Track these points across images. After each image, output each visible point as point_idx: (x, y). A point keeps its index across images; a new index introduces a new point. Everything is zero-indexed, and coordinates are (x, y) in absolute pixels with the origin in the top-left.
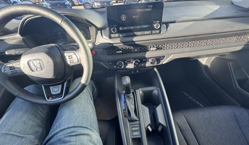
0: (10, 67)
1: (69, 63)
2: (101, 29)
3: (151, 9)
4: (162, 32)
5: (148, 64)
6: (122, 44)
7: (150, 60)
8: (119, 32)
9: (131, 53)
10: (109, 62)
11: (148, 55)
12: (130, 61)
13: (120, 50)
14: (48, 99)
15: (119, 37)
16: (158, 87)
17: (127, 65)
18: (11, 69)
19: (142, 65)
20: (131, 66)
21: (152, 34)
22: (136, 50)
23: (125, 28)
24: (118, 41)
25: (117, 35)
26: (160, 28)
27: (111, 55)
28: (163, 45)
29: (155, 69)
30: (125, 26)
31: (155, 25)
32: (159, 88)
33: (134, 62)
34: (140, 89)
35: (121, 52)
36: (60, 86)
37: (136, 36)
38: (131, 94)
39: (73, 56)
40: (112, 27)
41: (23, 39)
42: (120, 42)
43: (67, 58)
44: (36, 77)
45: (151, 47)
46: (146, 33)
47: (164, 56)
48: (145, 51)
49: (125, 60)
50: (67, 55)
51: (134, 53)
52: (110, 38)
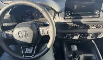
0: (7, 34)
1: (41, 34)
2: (58, 13)
3: (94, 3)
4: (100, 17)
5: (89, 38)
6: (72, 23)
7: (91, 35)
8: (71, 15)
9: (77, 29)
10: (61, 34)
11: (89, 31)
12: (76, 34)
13: (70, 27)
14: (24, 56)
15: (71, 18)
16: (96, 54)
17: (74, 37)
18: (7, 35)
19: (85, 38)
20: (76, 38)
21: (93, 17)
22: (81, 27)
23: (75, 13)
24: (70, 21)
25: (69, 17)
26: (99, 14)
27: (63, 29)
28: (100, 25)
29: (93, 41)
30: (76, 12)
31: (96, 13)
32: (97, 56)
33: (79, 35)
34: (83, 55)
35: (71, 28)
36: (32, 48)
37: (82, 18)
38: (77, 58)
39: (45, 30)
40: (67, 12)
41: (10, 16)
42: (71, 22)
43: (41, 31)
44: (21, 41)
45: (91, 26)
46: (89, 16)
47: (101, 33)
48: (87, 29)
49: (73, 34)
50: (41, 29)
51: (79, 29)
52: (65, 19)
